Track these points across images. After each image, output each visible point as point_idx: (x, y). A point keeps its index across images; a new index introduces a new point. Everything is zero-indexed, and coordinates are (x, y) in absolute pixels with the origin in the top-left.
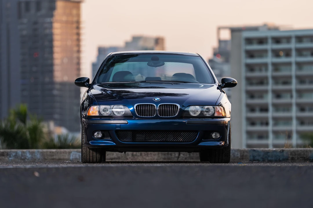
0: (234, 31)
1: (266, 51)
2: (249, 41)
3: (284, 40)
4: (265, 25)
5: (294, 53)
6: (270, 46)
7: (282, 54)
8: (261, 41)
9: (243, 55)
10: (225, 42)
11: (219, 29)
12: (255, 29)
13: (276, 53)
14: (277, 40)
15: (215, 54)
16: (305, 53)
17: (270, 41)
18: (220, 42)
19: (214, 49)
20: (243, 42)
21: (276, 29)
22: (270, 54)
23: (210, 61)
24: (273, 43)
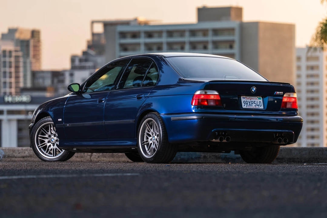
0: (107, 25)
1: (139, 44)
2: (123, 35)
3: (156, 35)
4: (136, 20)
5: (165, 47)
6: (142, 40)
7: (154, 47)
8: (135, 35)
9: (117, 48)
10: (98, 35)
11: (93, 22)
12: (127, 23)
13: (149, 47)
14: (149, 35)
15: (90, 47)
16: (175, 47)
17: (143, 35)
18: (93, 35)
19: (88, 42)
20: (117, 36)
22: (142, 47)
23: (85, 53)
24: (145, 37)
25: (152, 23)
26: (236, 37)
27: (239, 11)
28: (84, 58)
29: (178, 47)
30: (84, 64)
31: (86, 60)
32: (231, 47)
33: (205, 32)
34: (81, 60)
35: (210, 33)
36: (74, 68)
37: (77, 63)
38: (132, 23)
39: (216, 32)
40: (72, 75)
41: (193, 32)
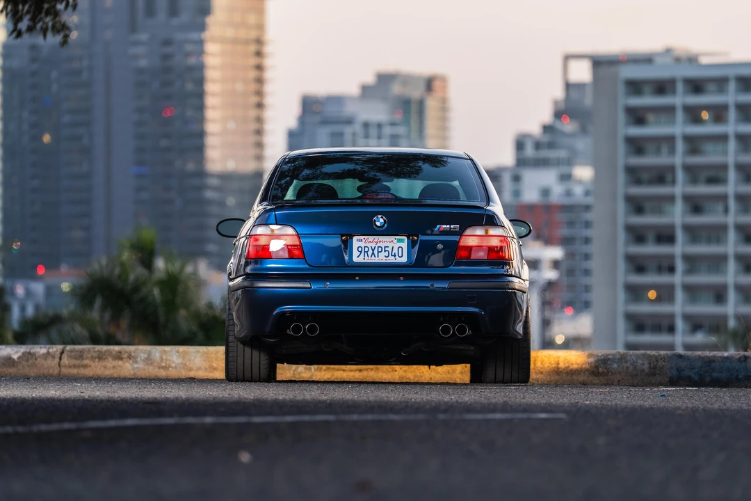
0: (599, 63)
1: (671, 109)
2: (635, 87)
3: (711, 87)
4: (668, 51)
5: (732, 114)
6: (680, 99)
7: (705, 115)
8: (662, 87)
9: (621, 117)
10: (580, 86)
11: (567, 58)
12: (647, 60)
13: (693, 114)
14: (696, 86)
15: (558, 115)
17: (680, 87)
18: (568, 86)
19: (556, 103)
20: (621, 89)
21: (692, 60)
22: (680, 115)
23: (547, 129)
24: (686, 92)
25: (704, 60)
28: (546, 139)
30: (545, 153)
31: (551, 146)
34: (538, 145)
36: (521, 162)
37: (529, 151)
38: (659, 60)
40: (517, 179)
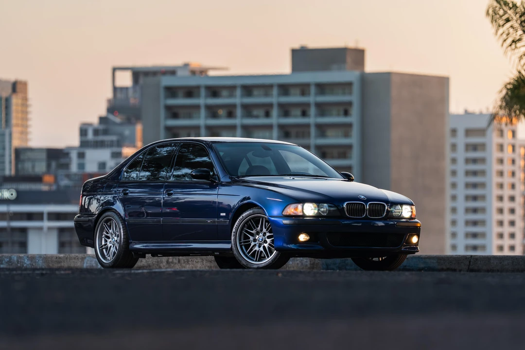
0: (138, 74)
1: (197, 107)
2: (171, 91)
3: (225, 93)
4: (186, 65)
5: (239, 112)
6: (202, 100)
7: (221, 112)
8: (190, 92)
9: (162, 113)
10: (124, 89)
11: (114, 70)
12: (171, 72)
13: (213, 112)
14: (214, 91)
15: (111, 109)
16: (255, 112)
17: (203, 92)
18: (115, 89)
19: (109, 101)
20: (162, 93)
22: (203, 112)
23: (102, 120)
24: (207, 96)
25: (211, 73)
26: (354, 97)
27: (359, 54)
28: (101, 127)
29: (261, 112)
30: (101, 138)
31: (106, 132)
32: (346, 113)
33: (304, 88)
34: (96, 132)
35: (313, 90)
36: (84, 144)
37: (90, 136)
38: (180, 73)
39: (322, 88)
40: (81, 155)
41: (285, 88)
